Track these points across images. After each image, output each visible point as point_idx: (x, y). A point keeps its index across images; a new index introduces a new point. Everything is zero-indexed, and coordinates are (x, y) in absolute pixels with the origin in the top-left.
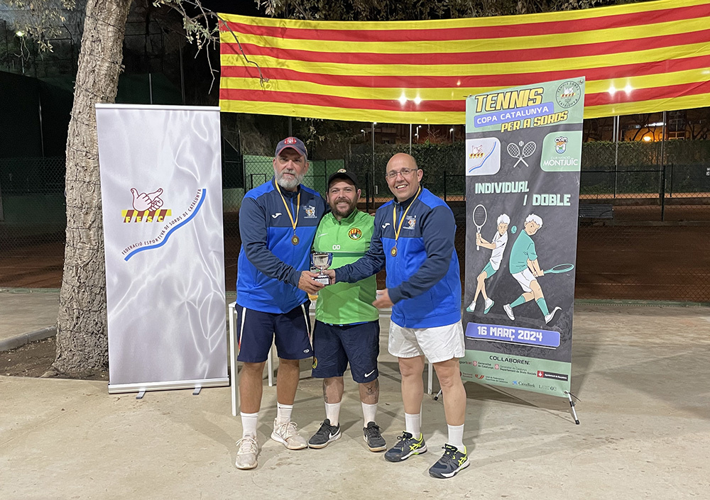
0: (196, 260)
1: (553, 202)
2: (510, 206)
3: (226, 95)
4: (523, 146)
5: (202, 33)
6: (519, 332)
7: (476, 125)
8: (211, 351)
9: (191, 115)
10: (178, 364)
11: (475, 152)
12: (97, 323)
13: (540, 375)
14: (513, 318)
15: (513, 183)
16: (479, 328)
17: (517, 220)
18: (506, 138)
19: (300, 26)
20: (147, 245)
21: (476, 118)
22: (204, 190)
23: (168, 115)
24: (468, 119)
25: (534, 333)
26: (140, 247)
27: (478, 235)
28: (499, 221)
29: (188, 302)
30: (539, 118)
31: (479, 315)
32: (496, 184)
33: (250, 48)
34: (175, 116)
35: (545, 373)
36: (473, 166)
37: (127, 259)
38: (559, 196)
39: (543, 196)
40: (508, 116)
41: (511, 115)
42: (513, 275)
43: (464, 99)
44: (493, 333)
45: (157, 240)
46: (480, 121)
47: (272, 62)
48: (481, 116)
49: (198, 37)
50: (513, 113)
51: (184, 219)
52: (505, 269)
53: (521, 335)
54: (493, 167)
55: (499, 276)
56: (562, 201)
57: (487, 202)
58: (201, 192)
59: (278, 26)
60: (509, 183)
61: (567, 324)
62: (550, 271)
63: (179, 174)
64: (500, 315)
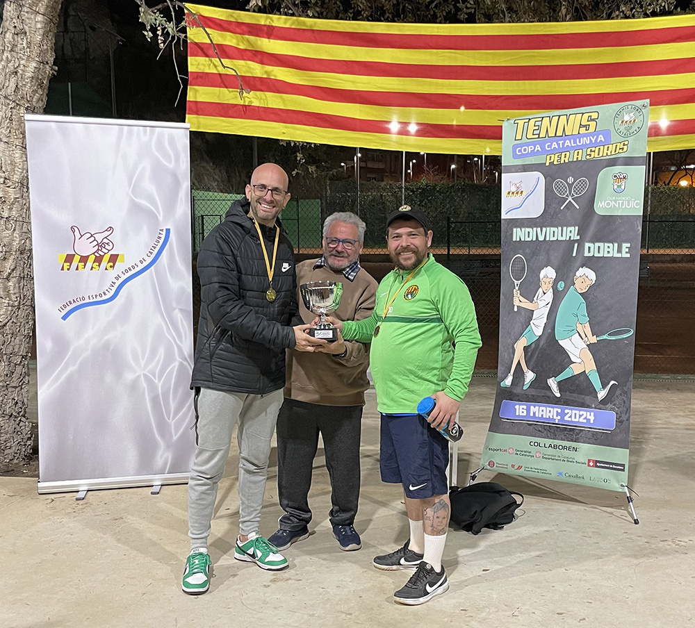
0: (157, 320)
1: (608, 252)
2: (556, 256)
3: (194, 109)
4: (573, 183)
5: (165, 28)
6: (566, 411)
7: (515, 156)
8: (175, 438)
9: (152, 133)
10: (131, 456)
11: (513, 189)
12: (17, 403)
13: (591, 464)
14: (558, 395)
15: (560, 228)
16: (517, 407)
17: (565, 273)
18: (552, 173)
19: (292, 24)
20: (91, 300)
21: (515, 147)
22: (168, 231)
23: (121, 132)
24: (505, 149)
25: (585, 413)
26: (83, 302)
27: (516, 292)
28: (541, 276)
29: (145, 375)
30: (593, 149)
31: (517, 391)
32: (539, 229)
33: (227, 50)
34: (130, 133)
35: (597, 462)
36: (510, 208)
37: (64, 318)
38: (616, 245)
39: (597, 244)
40: (555, 145)
41: (558, 145)
42: (560, 342)
43: (498, 124)
44: (534, 413)
45: (105, 294)
46: (520, 151)
47: (256, 70)
48: (521, 145)
49: (159, 33)
50: (561, 142)
51: (141, 267)
52: (550, 334)
53: (569, 415)
54: (536, 208)
55: (542, 343)
56: (620, 251)
57: (528, 251)
58: (164, 233)
59: (263, 23)
60: (555, 229)
61: (624, 402)
62: (605, 337)
63: (136, 209)
64: (543, 391)
